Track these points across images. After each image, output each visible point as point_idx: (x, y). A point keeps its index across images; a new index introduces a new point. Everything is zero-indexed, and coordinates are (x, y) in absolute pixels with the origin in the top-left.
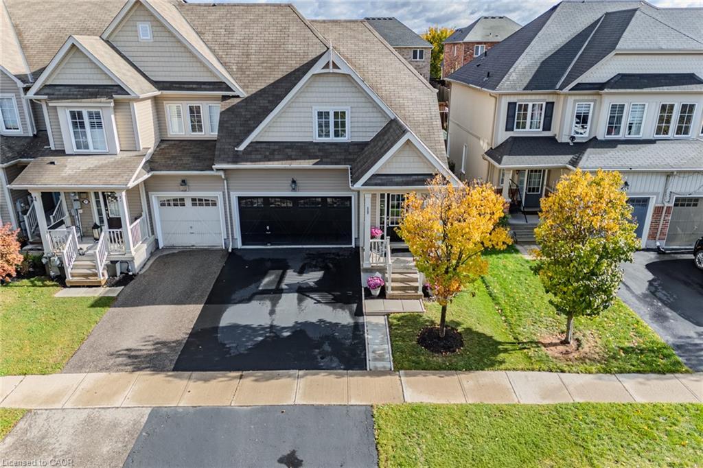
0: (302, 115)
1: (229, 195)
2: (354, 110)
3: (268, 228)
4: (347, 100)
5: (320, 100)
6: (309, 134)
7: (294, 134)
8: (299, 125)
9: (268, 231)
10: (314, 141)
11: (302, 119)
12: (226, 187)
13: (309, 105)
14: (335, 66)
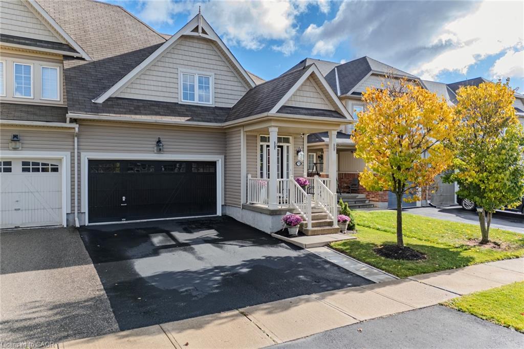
0: (168, 75)
1: (79, 156)
2: (218, 77)
3: (124, 199)
4: (212, 67)
5: (186, 63)
6: (174, 95)
7: (158, 94)
8: (164, 84)
9: (124, 202)
10: (179, 103)
11: (167, 80)
12: (76, 146)
13: (175, 66)
14: (204, 32)
